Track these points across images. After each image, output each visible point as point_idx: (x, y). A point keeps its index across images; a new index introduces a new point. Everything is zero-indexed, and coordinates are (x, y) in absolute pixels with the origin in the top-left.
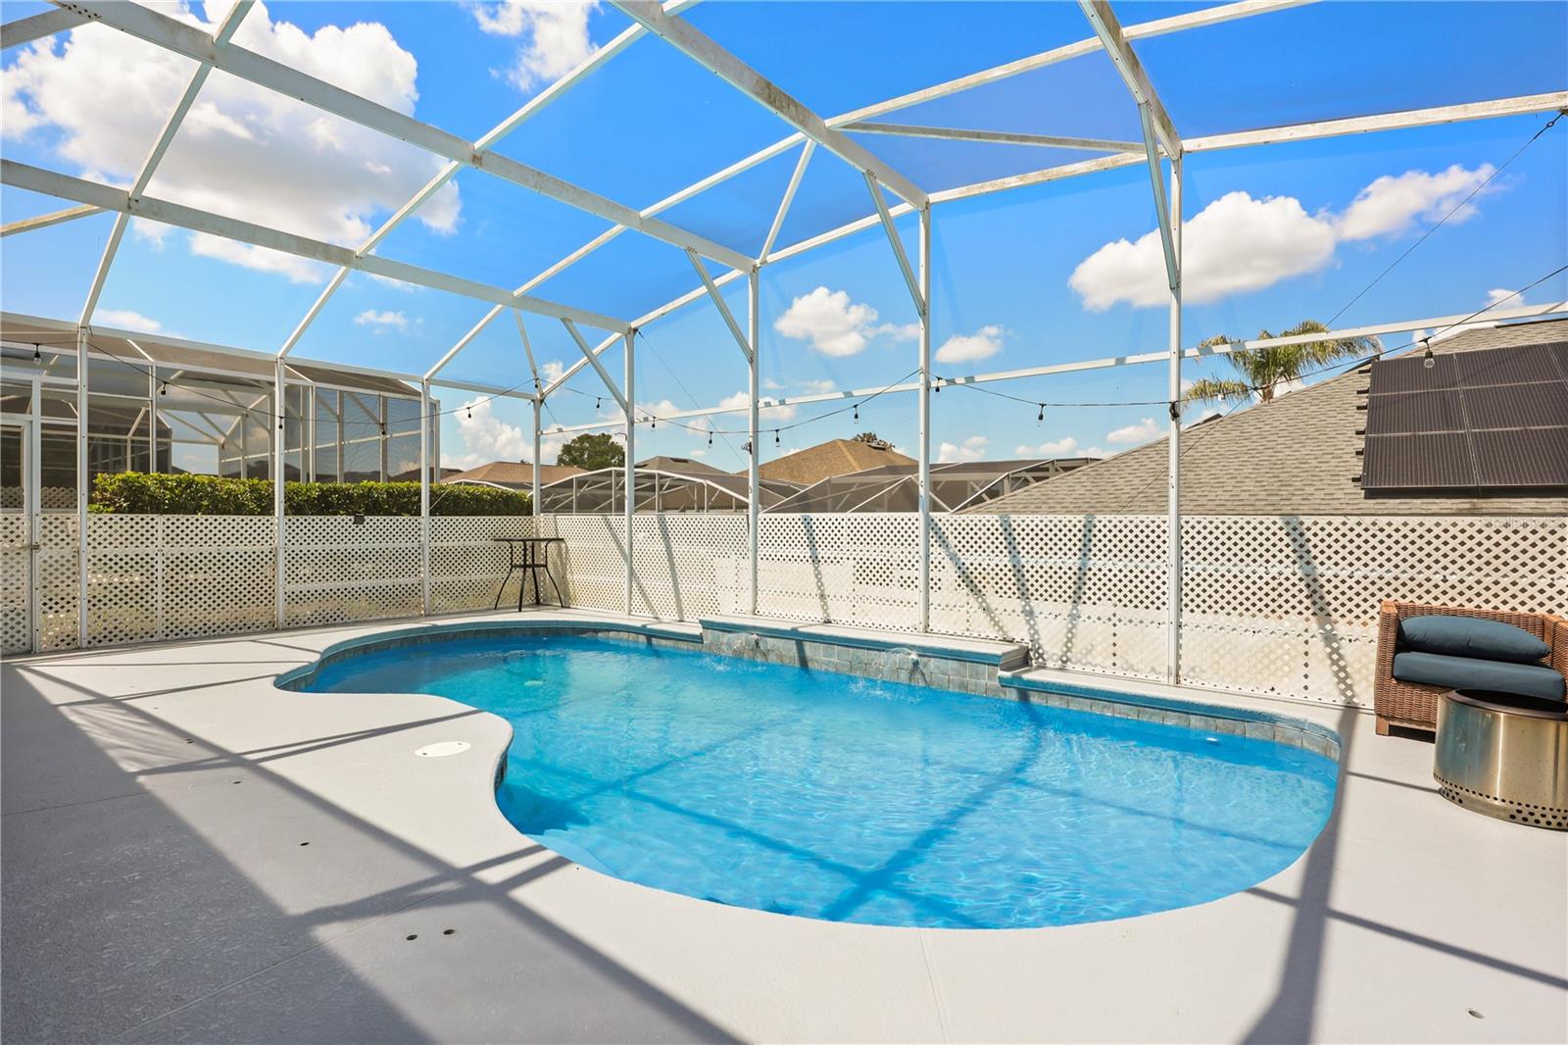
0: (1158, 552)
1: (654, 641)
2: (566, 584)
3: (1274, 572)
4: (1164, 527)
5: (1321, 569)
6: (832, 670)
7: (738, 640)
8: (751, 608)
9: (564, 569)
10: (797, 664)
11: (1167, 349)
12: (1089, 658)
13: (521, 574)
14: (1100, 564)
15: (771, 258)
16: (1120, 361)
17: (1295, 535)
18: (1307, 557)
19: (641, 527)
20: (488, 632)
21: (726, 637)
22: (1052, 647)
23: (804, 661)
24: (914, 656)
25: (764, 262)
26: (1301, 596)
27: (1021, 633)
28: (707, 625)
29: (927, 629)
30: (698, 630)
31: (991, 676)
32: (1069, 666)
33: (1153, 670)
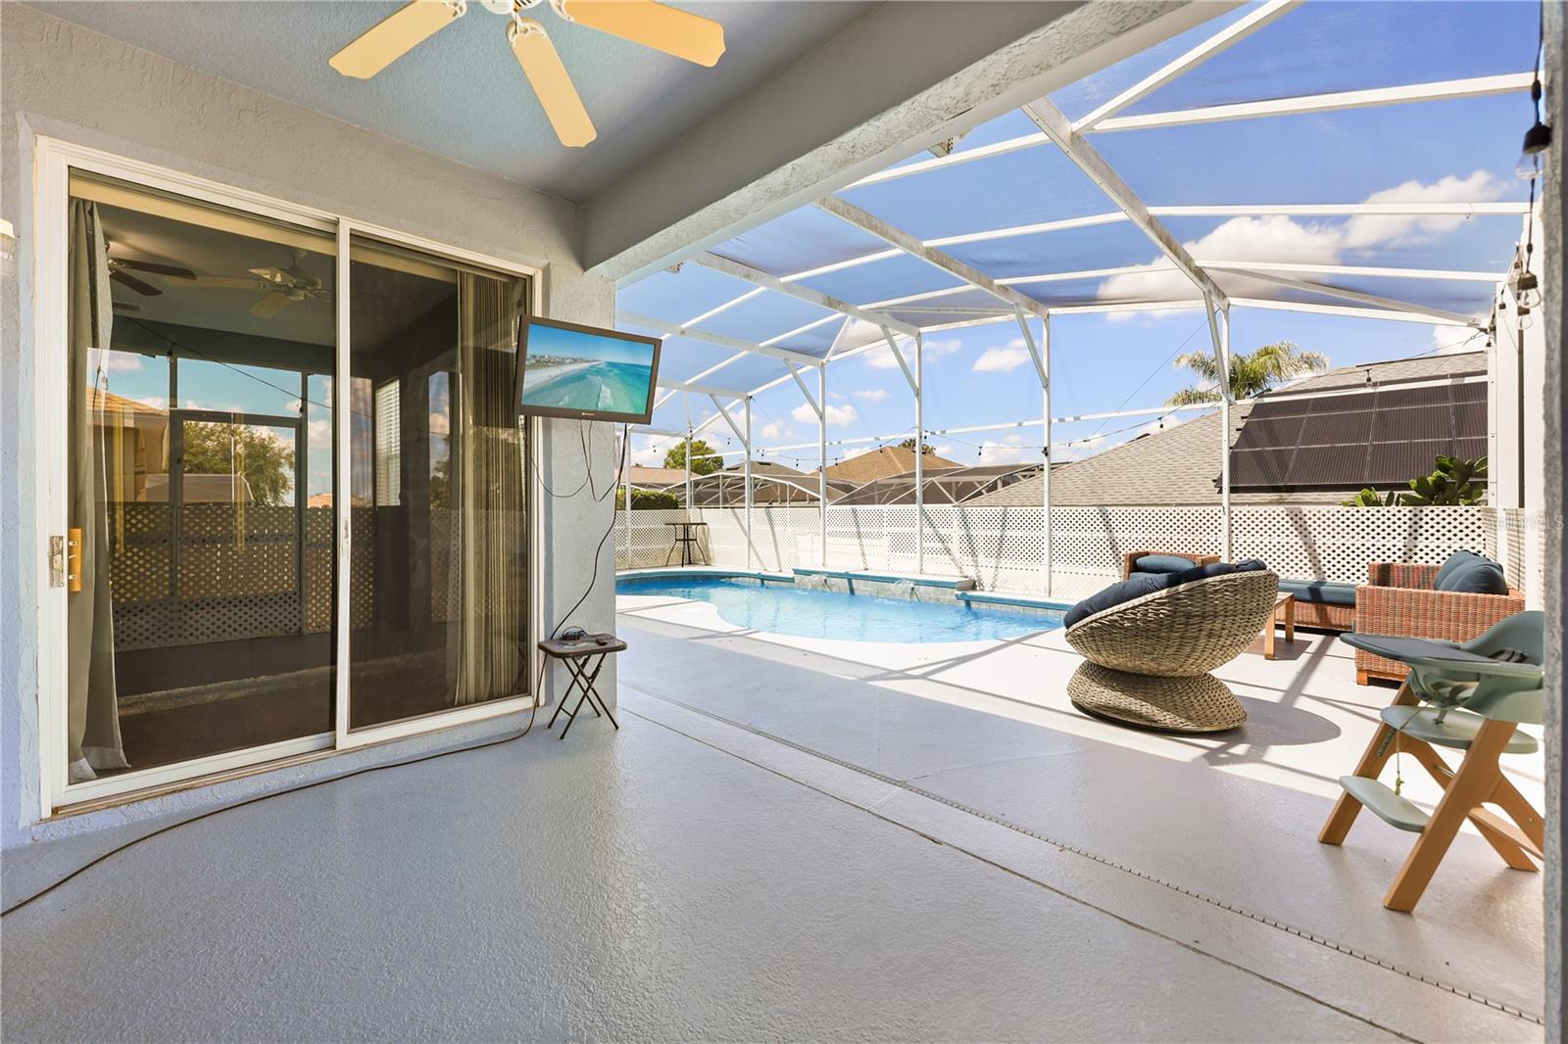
0: (1040, 527)
1: (765, 582)
2: (708, 551)
3: (1095, 537)
4: (1042, 513)
5: (1116, 534)
6: (868, 594)
7: (815, 578)
8: (822, 561)
9: (707, 541)
10: (849, 592)
11: (1042, 418)
12: (1006, 585)
13: (682, 545)
14: (1011, 534)
15: (832, 359)
16: (1020, 424)
17: (1104, 516)
18: (1110, 528)
19: (753, 515)
20: (669, 577)
21: (807, 578)
22: (987, 580)
23: (852, 591)
24: (912, 585)
25: (828, 361)
26: (1108, 549)
27: (971, 573)
28: (796, 572)
29: (921, 571)
30: (791, 575)
31: (952, 593)
32: (996, 589)
33: (1038, 590)
